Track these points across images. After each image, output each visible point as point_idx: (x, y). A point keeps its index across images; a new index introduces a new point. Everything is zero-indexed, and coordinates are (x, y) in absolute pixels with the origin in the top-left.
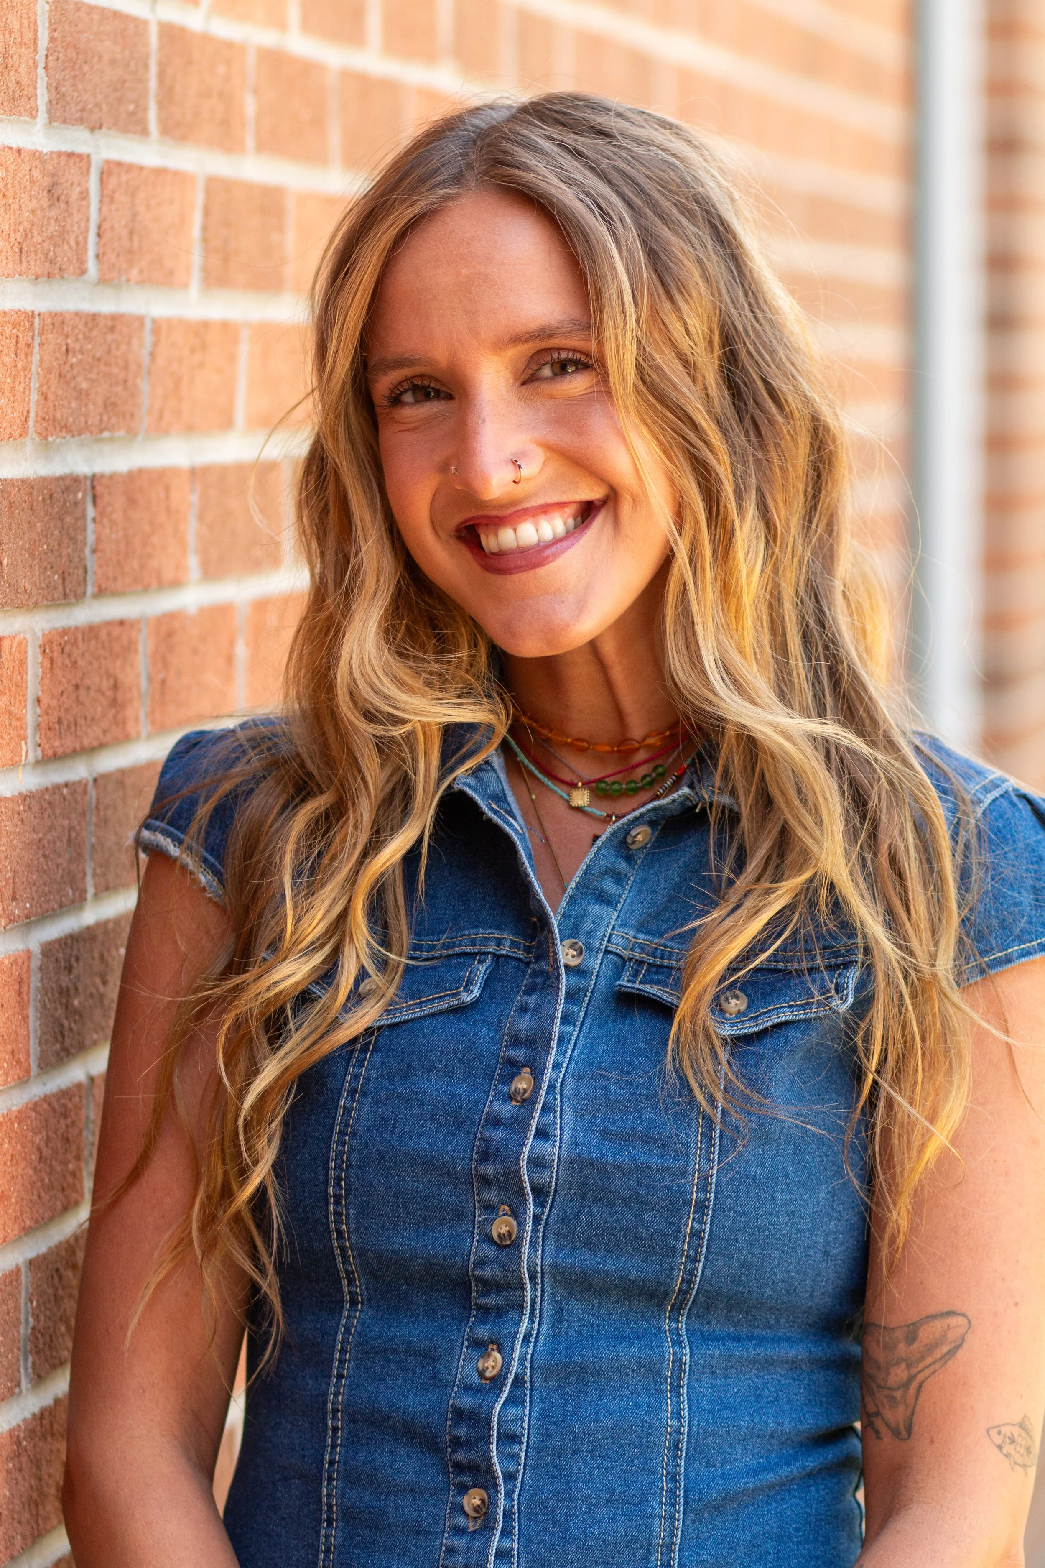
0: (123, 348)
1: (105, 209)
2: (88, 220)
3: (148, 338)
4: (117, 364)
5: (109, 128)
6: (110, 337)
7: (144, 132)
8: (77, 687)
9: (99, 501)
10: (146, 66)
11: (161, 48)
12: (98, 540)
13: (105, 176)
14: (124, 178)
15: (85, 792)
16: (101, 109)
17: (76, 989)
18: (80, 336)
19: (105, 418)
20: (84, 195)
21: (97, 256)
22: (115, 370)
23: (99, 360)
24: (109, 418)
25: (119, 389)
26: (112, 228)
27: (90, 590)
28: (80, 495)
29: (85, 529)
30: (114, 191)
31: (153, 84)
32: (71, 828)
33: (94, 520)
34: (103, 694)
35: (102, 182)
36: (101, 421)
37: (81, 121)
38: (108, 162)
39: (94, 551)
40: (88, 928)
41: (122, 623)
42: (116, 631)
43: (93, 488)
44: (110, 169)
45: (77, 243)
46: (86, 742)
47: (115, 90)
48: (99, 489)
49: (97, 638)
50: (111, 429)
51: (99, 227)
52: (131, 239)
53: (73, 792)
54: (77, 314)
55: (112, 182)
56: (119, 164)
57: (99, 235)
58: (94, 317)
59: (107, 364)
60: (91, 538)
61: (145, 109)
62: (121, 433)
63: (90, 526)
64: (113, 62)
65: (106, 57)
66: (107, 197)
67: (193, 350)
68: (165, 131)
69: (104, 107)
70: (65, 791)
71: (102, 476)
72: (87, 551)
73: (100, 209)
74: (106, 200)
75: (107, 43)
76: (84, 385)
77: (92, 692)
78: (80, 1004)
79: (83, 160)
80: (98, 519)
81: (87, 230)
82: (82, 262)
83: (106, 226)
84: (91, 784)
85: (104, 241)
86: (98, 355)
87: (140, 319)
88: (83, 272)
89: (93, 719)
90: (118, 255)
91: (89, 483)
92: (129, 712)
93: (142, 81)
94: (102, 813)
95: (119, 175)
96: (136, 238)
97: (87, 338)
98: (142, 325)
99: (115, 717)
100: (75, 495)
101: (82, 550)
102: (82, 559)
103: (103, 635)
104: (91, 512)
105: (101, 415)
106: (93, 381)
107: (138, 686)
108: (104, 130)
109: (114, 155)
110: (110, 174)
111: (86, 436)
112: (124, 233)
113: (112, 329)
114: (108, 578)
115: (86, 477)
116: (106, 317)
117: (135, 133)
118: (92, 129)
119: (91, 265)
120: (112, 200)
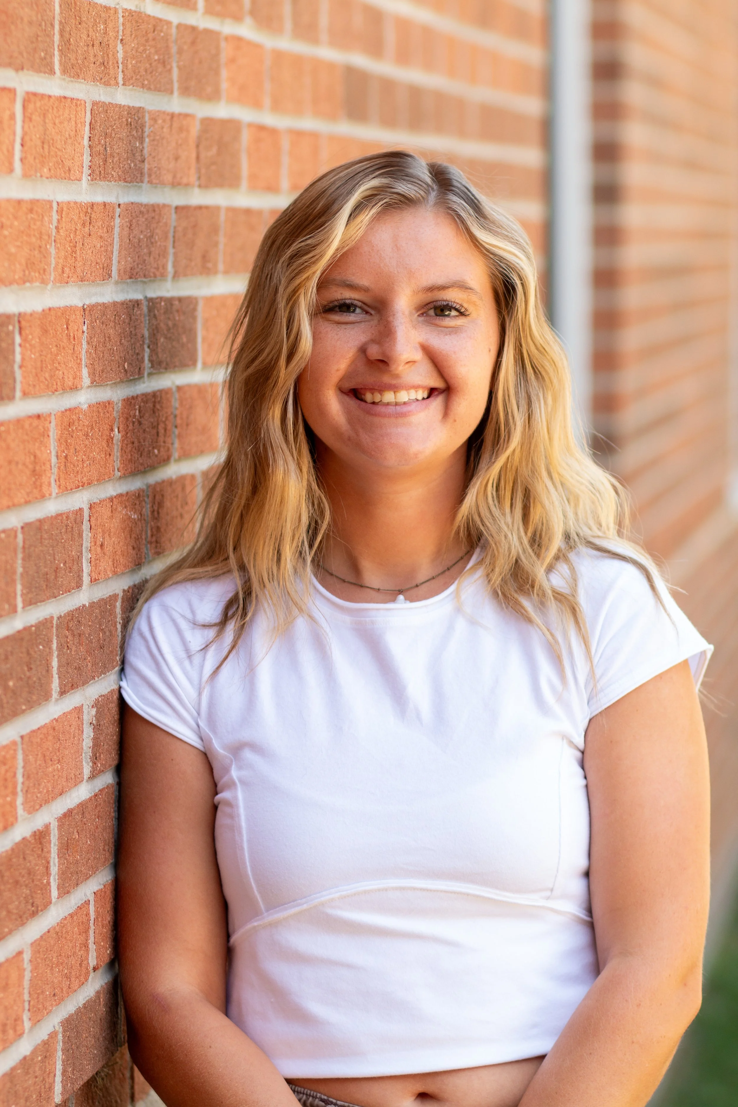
0: (38, 223)
1: (26, 126)
2: (14, 134)
3: (55, 217)
4: (34, 235)
5: (28, 70)
6: (30, 216)
7: (52, 72)
8: (10, 462)
9: (23, 333)
10: (52, 25)
11: (61, 13)
12: (23, 359)
13: (26, 103)
14: (38, 104)
15: (16, 536)
16: (23, 56)
17: (11, 674)
18: (11, 216)
19: (27, 272)
20: (12, 117)
21: (21, 160)
22: (34, 240)
23: (23, 232)
24: (30, 273)
25: (36, 252)
26: (31, 140)
27: (18, 394)
28: (11, 328)
29: (14, 352)
30: (31, 114)
31: (57, 38)
32: (7, 562)
33: (20, 345)
34: (27, 467)
35: (24, 107)
36: (24, 275)
37: (9, 65)
38: (27, 93)
39: (21, 367)
40: (19, 632)
41: (39, 417)
42: (36, 422)
43: (19, 322)
44: (30, 97)
45: (8, 151)
46: (16, 501)
47: (32, 42)
48: (23, 323)
49: (23, 427)
50: (31, 281)
51: (23, 139)
52: (43, 148)
53: (8, 536)
54: (8, 200)
55: (31, 107)
56: (35, 94)
57: (22, 145)
58: (19, 202)
59: (29, 236)
60: (18, 358)
61: (52, 56)
62: (37, 284)
63: (18, 349)
64: (30, 23)
65: (26, 20)
66: (27, 118)
67: (84, 225)
68: (64, 71)
69: (25, 55)
70: (3, 535)
71: (25, 314)
72: (16, 367)
73: (23, 127)
74: (27, 120)
75: (26, 10)
76: (13, 250)
77: (20, 466)
78: (14, 685)
79: (11, 92)
80: (23, 344)
81: (14, 141)
82: (11, 163)
83: (27, 138)
84: (19, 530)
85: (26, 148)
86: (22, 228)
87: (50, 202)
88: (11, 170)
89: (21, 485)
90: (35, 158)
91: (16, 319)
92: (45, 479)
93: (50, 36)
94: (27, 551)
95: (35, 103)
96: (46, 146)
97: (16, 218)
98: (51, 207)
99: (35, 483)
100: (8, 327)
101: (13, 367)
102: (13, 373)
103: (27, 426)
104: (18, 340)
105: (24, 271)
106: (18, 247)
107: (50, 461)
108: (25, 71)
109: (32, 89)
110: (29, 101)
111: (15, 287)
112: (39, 143)
113: (31, 211)
114: (29, 385)
115: (14, 315)
116: (27, 202)
117: (45, 73)
118: (17, 70)
119: (17, 165)
120: (31, 120)
